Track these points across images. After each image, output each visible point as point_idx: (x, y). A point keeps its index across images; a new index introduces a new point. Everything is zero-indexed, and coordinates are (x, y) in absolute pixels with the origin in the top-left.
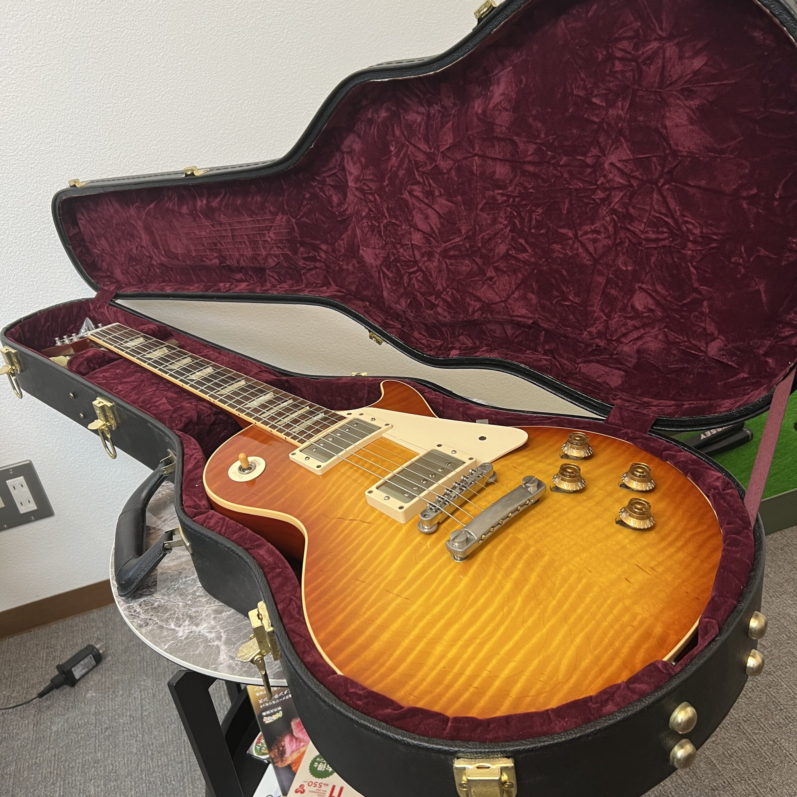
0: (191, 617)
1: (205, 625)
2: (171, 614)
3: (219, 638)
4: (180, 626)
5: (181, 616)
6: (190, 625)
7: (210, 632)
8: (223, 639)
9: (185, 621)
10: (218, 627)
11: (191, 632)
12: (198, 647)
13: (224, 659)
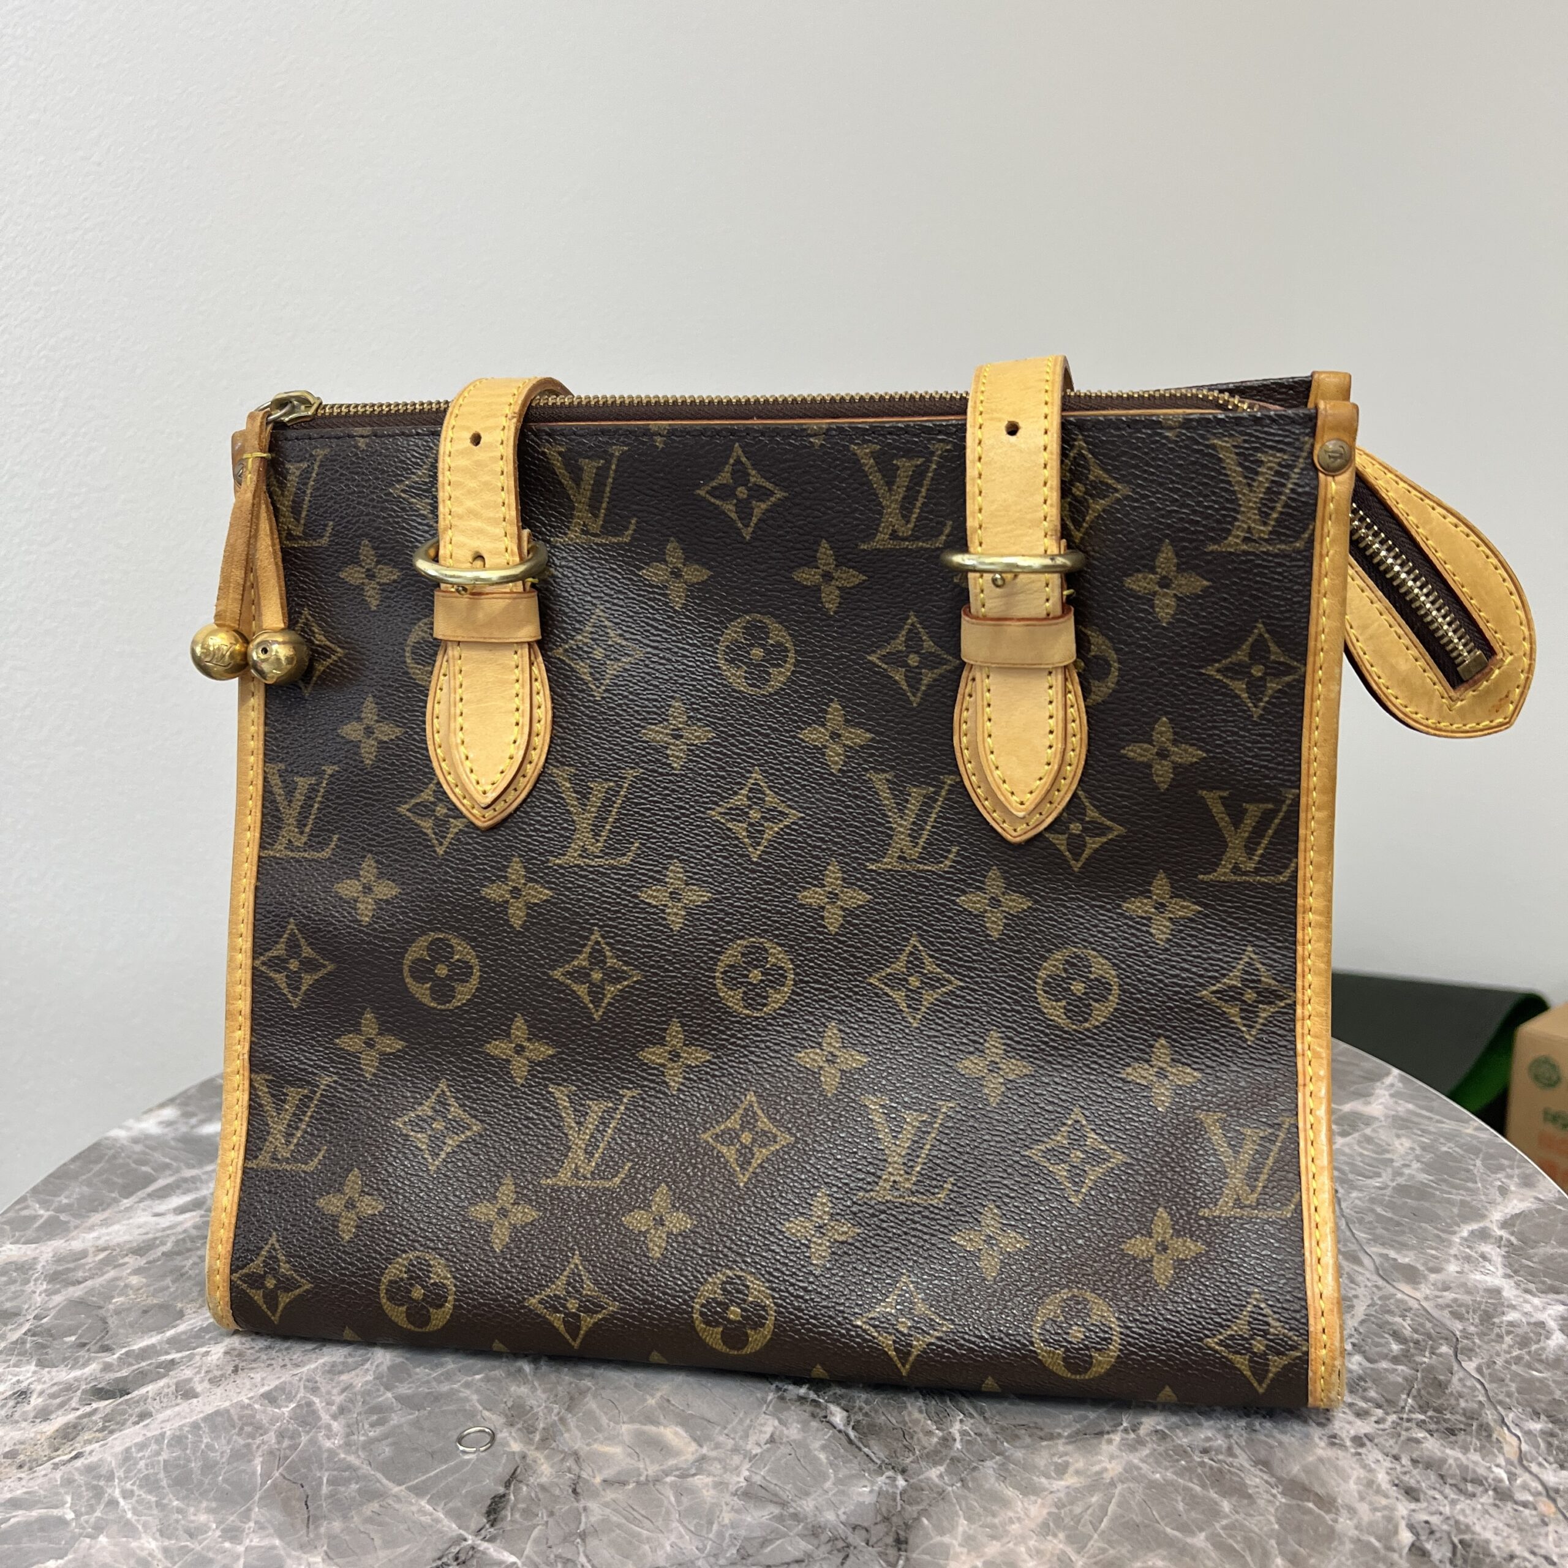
0: (1487, 1318)
1: (1478, 1277)
2: (1529, 1366)
3: (1483, 1235)
4: (1541, 1324)
5: (1508, 1340)
6: (1513, 1307)
7: (1484, 1257)
8: (1475, 1226)
9: (1511, 1324)
10: (1453, 1251)
11: (1527, 1291)
12: (1551, 1258)
13: (1521, 1200)
